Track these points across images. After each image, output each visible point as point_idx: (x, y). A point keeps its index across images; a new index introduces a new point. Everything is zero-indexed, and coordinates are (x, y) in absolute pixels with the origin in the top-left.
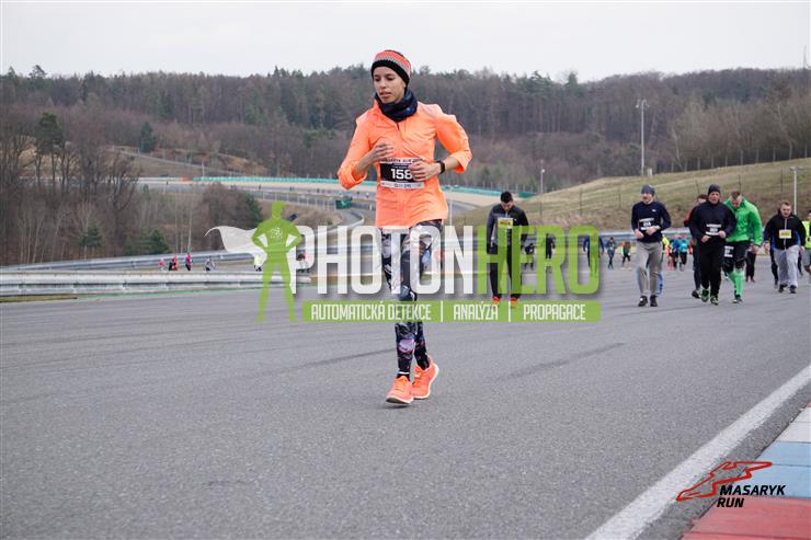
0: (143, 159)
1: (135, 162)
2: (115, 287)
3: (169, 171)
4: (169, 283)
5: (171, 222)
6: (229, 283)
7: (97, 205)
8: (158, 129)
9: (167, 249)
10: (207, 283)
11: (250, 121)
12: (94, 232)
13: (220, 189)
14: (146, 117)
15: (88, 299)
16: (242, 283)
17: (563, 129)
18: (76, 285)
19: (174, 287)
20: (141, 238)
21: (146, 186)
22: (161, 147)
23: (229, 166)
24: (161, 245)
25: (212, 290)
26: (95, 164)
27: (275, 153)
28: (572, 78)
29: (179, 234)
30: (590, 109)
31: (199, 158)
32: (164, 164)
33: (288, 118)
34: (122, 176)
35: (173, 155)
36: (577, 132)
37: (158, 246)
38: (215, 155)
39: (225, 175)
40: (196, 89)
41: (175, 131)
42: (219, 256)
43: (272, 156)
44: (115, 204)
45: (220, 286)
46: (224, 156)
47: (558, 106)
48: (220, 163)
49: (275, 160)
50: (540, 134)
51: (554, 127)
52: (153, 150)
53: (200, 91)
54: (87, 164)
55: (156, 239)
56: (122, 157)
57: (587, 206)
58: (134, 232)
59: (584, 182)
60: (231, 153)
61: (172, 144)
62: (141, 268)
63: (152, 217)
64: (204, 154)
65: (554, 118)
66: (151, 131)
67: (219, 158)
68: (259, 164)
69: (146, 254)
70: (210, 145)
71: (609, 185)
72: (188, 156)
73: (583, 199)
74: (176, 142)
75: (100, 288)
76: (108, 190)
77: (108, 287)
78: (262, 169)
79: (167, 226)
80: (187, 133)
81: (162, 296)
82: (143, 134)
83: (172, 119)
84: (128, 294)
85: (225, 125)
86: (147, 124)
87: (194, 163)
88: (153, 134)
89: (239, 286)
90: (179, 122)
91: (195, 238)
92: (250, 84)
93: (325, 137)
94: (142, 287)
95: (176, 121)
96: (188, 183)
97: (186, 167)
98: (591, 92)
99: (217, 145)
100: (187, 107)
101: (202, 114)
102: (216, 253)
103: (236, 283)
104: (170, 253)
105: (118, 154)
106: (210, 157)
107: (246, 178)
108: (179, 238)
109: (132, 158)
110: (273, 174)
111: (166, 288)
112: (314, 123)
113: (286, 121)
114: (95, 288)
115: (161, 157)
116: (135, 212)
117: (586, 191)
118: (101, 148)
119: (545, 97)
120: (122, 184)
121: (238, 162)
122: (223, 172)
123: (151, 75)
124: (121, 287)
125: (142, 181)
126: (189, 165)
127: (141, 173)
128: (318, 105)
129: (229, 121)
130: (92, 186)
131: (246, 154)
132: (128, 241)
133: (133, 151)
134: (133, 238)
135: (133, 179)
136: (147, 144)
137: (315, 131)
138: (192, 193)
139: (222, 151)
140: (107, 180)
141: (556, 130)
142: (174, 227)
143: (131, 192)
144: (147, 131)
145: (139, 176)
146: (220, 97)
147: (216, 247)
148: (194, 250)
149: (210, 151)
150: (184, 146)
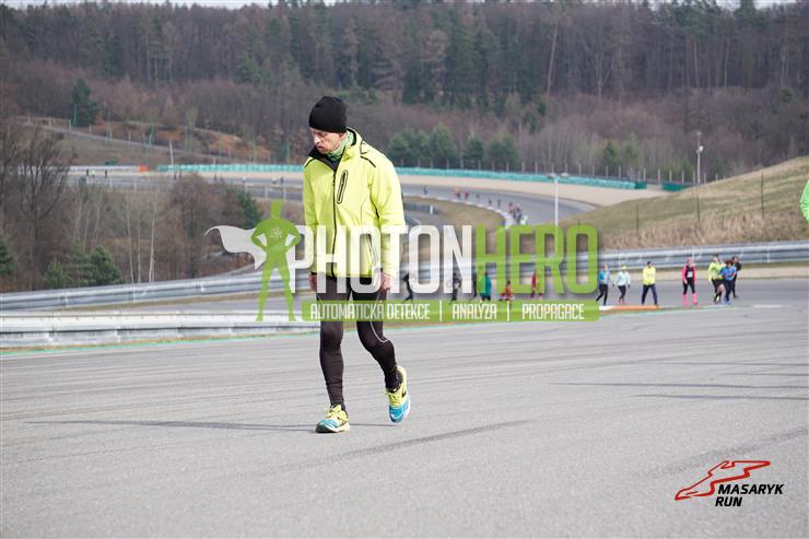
0: (80, 138)
1: (63, 142)
2: (37, 337)
3: (119, 155)
5: (122, 235)
7: (5, 210)
8: (101, 90)
9: (117, 276)
10: (181, 329)
11: (244, 77)
13: (197, 182)
14: (79, 73)
17: (735, 79)
19: (128, 334)
20: (75, 261)
21: (83, 180)
22: (105, 119)
23: (212, 147)
24: (106, 270)
25: (191, 339)
27: (282, 127)
29: (135, 253)
30: (776, 49)
31: (163, 136)
32: (110, 145)
33: (301, 72)
34: (44, 164)
35: (125, 131)
36: (758, 85)
37: (102, 274)
38: (189, 132)
39: (206, 162)
40: (159, 28)
41: (127, 93)
42: (198, 287)
43: (278, 131)
44: (32, 207)
45: (202, 333)
46: (203, 132)
48: (198, 143)
49: (283, 137)
50: (696, 92)
51: (717, 80)
52: (93, 123)
53: (165, 30)
55: (99, 261)
56: (44, 135)
58: (66, 251)
59: (767, 164)
60: (216, 126)
61: (122, 113)
62: (77, 307)
63: (92, 227)
64: (171, 129)
65: (718, 64)
66: (88, 93)
67: (196, 134)
68: (258, 143)
69: (83, 285)
70: (183, 115)
72: (148, 133)
73: (765, 191)
74: (128, 110)
75: (12, 338)
76: (22, 186)
77: (26, 338)
78: (264, 152)
79: (117, 242)
80: (145, 97)
81: (113, 350)
82: (76, 97)
83: (121, 75)
84: (56, 348)
85: (205, 84)
86: (82, 83)
87: (158, 142)
88: (91, 98)
90: (133, 78)
91: (159, 258)
92: (244, 19)
93: (359, 102)
95: (127, 77)
96: (147, 174)
97: (144, 150)
98: (776, 22)
99: (192, 114)
100: (144, 55)
101: (169, 66)
102: (194, 283)
104: (122, 283)
105: (38, 130)
106: (182, 134)
107: (238, 166)
108: (135, 260)
109: (61, 136)
110: (281, 160)
111: (118, 337)
112: (341, 79)
113: (299, 77)
115: (104, 134)
116: (66, 221)
117: (772, 179)
118: (11, 122)
119: (704, 32)
120: (45, 175)
121: (226, 141)
122: (203, 156)
124: (47, 336)
125: (76, 171)
126: (149, 146)
127: (75, 159)
128: (347, 52)
129: (211, 77)
131: (238, 129)
132: (55, 266)
133: (61, 124)
134: (63, 261)
135: (62, 168)
136: (83, 114)
137: (345, 92)
138: (154, 189)
139: (200, 124)
140: (20, 170)
141: (721, 85)
142: (126, 243)
143: (59, 190)
144: (82, 95)
145: (71, 163)
146: (196, 39)
147: (192, 274)
148: (158, 279)
149: (182, 123)
150: (141, 117)
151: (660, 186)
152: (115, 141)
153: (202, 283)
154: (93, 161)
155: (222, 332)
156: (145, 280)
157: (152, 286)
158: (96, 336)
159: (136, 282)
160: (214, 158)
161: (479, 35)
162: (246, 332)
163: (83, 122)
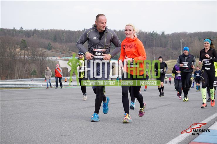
0: (49, 52)
1: (46, 53)
2: (40, 86)
3: (55, 55)
7: (36, 64)
12: (35, 71)
14: (49, 41)
15: (33, 89)
16: (74, 85)
17: (161, 46)
18: (29, 85)
21: (49, 59)
22: (53, 49)
23: (71, 54)
25: (65, 87)
26: (35, 53)
28: (163, 33)
30: (168, 41)
34: (42, 56)
35: (56, 51)
36: (164, 47)
38: (67, 52)
39: (70, 57)
40: (63, 34)
41: (57, 45)
44: (40, 64)
45: (68, 86)
46: (70, 52)
47: (159, 40)
48: (69, 54)
50: (154, 48)
51: (158, 46)
52: (51, 50)
54: (33, 53)
56: (43, 51)
60: (72, 51)
61: (56, 48)
64: (64, 51)
65: (158, 43)
71: (172, 62)
72: (60, 52)
75: (36, 86)
76: (39, 60)
77: (38, 86)
80: (60, 45)
83: (56, 42)
84: (43, 88)
85: (70, 43)
86: (50, 43)
87: (62, 53)
88: (51, 45)
89: (73, 86)
90: (58, 42)
92: (77, 33)
95: (57, 42)
96: (60, 59)
98: (168, 37)
100: (60, 38)
101: (64, 40)
103: (72, 85)
105: (42, 50)
109: (45, 52)
114: (35, 86)
115: (53, 52)
118: (37, 49)
119: (156, 38)
120: (43, 58)
123: (51, 30)
125: (47, 58)
126: (60, 54)
127: (48, 56)
129: (72, 42)
130: (34, 59)
131: (76, 51)
133: (45, 50)
135: (45, 57)
136: (49, 48)
139: (69, 50)
140: (38, 57)
141: (159, 47)
143: (45, 61)
144: (49, 45)
145: (47, 56)
146: (69, 36)
149: (66, 50)
150: (59, 49)
152: (55, 53)
154: (51, 56)
162: (75, 86)
163: (49, 49)
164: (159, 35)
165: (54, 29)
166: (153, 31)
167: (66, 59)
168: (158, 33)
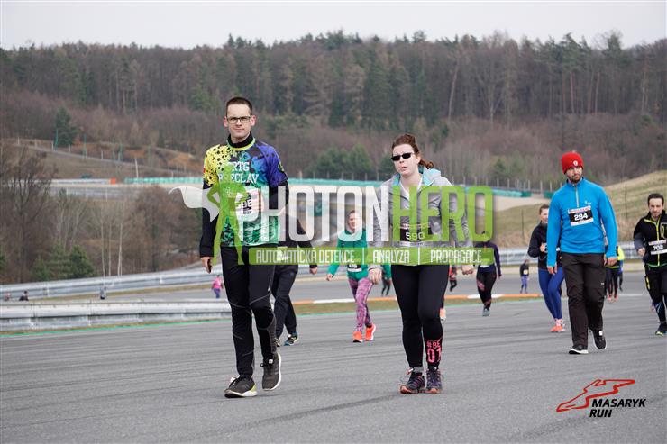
0: (62, 156)
1: (46, 159)
2: (20, 322)
3: (93, 170)
4: (92, 316)
5: (96, 236)
6: (171, 314)
8: (76, 115)
9: (91, 271)
10: (141, 315)
11: (197, 105)
13: (159, 192)
14: (62, 104)
16: (187, 313)
17: (604, 105)
19: (97, 319)
20: (56, 258)
21: (63, 190)
22: (82, 140)
23: (170, 163)
24: (83, 266)
25: (148, 324)
28: (614, 42)
29: (106, 251)
30: (637, 82)
31: (130, 154)
32: (85, 162)
34: (31, 178)
35: (98, 151)
36: (622, 112)
37: (79, 269)
38: (151, 151)
39: (166, 175)
40: (126, 65)
41: (101, 119)
42: (158, 280)
44: (21, 213)
45: (159, 318)
46: (163, 151)
47: (595, 79)
48: (159, 160)
50: (572, 117)
51: (589, 108)
52: (71, 143)
53: (131, 67)
55: (76, 259)
56: (30, 153)
57: (635, 209)
58: (48, 250)
59: (631, 177)
60: (173, 146)
61: (96, 135)
62: (56, 296)
63: (71, 230)
64: (137, 148)
65: (589, 94)
66: (68, 119)
67: (157, 153)
69: (63, 278)
70: (147, 137)
71: (664, 181)
72: (117, 152)
73: (629, 200)
74: (100, 133)
76: (13, 196)
77: (11, 323)
80: (115, 122)
81: (84, 332)
82: (59, 123)
83: (96, 104)
84: (36, 331)
85: (165, 110)
86: (63, 111)
87: (127, 159)
88: (71, 123)
89: (182, 317)
90: (105, 106)
91: (127, 256)
92: (198, 58)
93: (293, 125)
94: (56, 320)
95: (100, 106)
96: (116, 186)
97: (114, 166)
98: (639, 60)
99: (154, 136)
100: (114, 87)
101: (135, 96)
102: (154, 276)
103: (179, 313)
104: (95, 276)
105: (25, 149)
106: (146, 152)
108: (106, 257)
109: (44, 155)
111: (89, 322)
112: (278, 107)
115: (81, 153)
117: (634, 189)
118: (3, 142)
119: (578, 68)
120: (32, 189)
121: (182, 158)
122: (163, 171)
123: (67, 47)
124: (29, 321)
125: (57, 184)
126: (118, 162)
127: (55, 173)
128: (284, 84)
129: (170, 106)
131: (192, 148)
132: (39, 262)
133: (45, 145)
134: (46, 258)
135: (45, 181)
136: (64, 136)
137: (281, 118)
138: (123, 198)
139: (161, 144)
140: (11, 183)
141: (592, 111)
142: (99, 243)
143: (43, 199)
144: (63, 121)
145: (53, 177)
146: (158, 74)
147: (154, 268)
148: (125, 273)
149: (145, 144)
150: (112, 138)
151: (542, 195)
152: (90, 158)
153: (161, 276)
154: (72, 175)
155: (176, 317)
156: (114, 274)
157: (120, 279)
158: (70, 321)
159: (107, 275)
160: (172, 173)
161: (393, 70)
162: (195, 317)
163: (64, 143)
164: (596, 51)
165: (80, 43)
166: (568, 36)
167: (148, 186)
168: (589, 45)
